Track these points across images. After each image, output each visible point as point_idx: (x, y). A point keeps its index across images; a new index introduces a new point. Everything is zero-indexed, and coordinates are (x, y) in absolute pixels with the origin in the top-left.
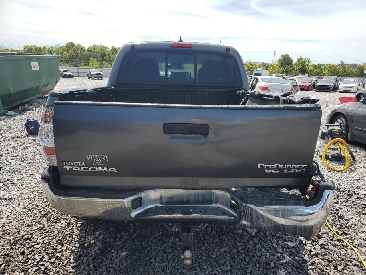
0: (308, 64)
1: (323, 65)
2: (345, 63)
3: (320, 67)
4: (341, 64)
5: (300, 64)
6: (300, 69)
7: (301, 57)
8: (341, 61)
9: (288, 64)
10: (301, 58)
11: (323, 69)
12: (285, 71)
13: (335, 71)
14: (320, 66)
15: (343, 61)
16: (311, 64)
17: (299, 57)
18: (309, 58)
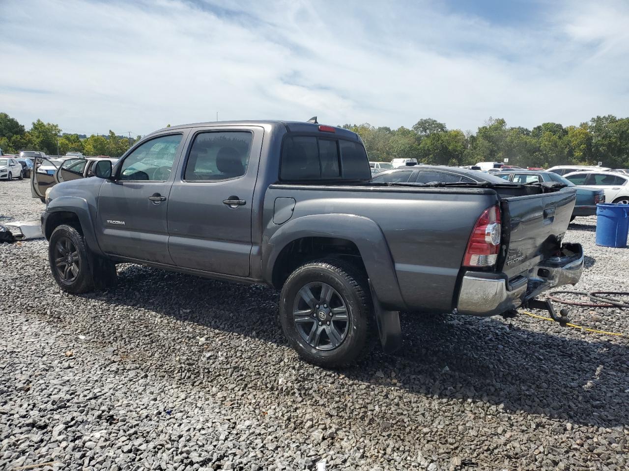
0: (56, 135)
1: (81, 136)
2: (116, 135)
3: (78, 139)
4: (112, 136)
5: (40, 132)
6: (42, 142)
7: (39, 121)
8: (110, 131)
9: (17, 133)
10: (40, 123)
11: (83, 144)
12: (11, 145)
13: (103, 148)
14: (78, 137)
15: (113, 131)
16: (61, 134)
17: (36, 122)
18: (55, 124)
